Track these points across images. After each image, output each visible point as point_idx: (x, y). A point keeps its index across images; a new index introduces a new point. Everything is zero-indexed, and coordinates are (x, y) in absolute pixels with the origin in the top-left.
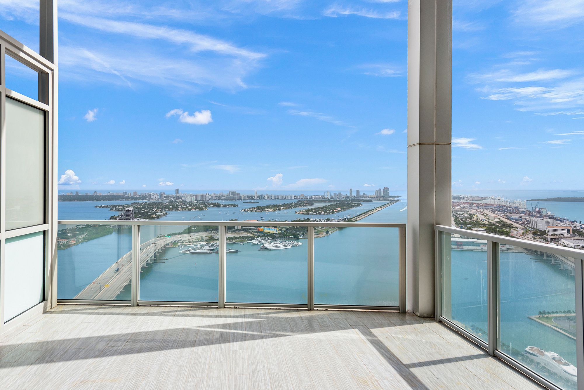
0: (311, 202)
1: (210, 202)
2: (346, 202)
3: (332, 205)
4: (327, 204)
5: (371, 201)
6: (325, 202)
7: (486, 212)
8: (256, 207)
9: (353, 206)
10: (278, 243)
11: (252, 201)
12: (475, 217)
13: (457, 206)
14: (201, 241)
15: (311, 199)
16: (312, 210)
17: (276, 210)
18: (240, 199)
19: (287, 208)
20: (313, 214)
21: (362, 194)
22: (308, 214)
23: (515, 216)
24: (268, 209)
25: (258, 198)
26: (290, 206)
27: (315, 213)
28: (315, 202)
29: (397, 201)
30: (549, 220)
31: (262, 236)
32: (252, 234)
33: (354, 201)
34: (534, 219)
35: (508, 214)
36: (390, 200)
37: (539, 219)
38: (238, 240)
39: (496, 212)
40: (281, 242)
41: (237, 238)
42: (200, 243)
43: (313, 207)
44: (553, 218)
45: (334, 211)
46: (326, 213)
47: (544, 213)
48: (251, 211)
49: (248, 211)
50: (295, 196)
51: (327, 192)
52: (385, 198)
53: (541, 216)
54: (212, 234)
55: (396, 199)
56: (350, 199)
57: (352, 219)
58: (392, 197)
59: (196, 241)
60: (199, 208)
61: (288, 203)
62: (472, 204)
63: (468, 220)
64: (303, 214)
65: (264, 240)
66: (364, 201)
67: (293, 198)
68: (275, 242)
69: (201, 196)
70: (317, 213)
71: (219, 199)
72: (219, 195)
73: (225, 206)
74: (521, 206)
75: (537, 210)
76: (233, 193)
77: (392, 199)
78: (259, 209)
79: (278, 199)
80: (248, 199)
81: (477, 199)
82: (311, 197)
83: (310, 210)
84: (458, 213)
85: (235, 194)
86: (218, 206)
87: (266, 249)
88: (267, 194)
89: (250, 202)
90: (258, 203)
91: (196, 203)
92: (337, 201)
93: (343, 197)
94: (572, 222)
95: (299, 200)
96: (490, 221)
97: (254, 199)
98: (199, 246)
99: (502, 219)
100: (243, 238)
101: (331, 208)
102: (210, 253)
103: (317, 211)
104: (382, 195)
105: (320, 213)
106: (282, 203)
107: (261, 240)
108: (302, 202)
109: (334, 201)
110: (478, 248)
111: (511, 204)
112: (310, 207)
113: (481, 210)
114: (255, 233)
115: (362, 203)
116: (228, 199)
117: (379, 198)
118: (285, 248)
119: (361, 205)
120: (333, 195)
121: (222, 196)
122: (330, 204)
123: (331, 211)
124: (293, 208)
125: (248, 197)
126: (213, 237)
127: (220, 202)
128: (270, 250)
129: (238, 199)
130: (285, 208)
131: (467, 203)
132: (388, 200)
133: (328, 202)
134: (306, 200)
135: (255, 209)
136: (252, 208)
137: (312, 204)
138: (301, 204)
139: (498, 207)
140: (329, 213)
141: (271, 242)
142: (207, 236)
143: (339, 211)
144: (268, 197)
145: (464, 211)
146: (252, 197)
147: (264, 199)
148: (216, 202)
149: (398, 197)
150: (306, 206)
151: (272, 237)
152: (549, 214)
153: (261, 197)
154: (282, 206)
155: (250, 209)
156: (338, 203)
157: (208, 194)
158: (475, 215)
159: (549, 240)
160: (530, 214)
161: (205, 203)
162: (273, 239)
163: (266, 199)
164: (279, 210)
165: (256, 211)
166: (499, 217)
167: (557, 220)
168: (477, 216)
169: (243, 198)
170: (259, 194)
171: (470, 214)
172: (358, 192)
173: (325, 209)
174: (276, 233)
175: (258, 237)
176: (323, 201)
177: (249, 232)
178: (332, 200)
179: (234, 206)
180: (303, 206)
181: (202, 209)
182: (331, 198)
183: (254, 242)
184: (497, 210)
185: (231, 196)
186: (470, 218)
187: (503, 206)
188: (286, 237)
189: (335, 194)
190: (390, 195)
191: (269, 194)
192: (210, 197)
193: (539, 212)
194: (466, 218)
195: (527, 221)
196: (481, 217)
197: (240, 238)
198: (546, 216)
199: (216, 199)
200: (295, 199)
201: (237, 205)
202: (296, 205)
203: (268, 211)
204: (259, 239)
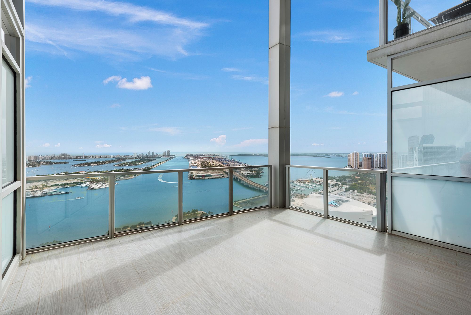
0: (124, 159)
1: (43, 161)
2: (146, 159)
3: (138, 160)
4: (135, 160)
5: (160, 158)
6: (134, 159)
7: (214, 161)
8: (84, 163)
9: (150, 161)
10: (101, 185)
11: (81, 159)
12: (210, 164)
13: (202, 159)
14: (35, 188)
15: (124, 158)
16: (125, 164)
17: (100, 164)
18: (70, 158)
19: (108, 163)
20: (125, 166)
21: (156, 154)
22: (123, 166)
23: (225, 162)
24: (93, 164)
25: (85, 157)
26: (110, 162)
27: (127, 165)
28: (127, 159)
29: (174, 157)
30: (237, 163)
31: (89, 181)
32: (80, 180)
33: (151, 158)
34: (232, 163)
35: (222, 162)
36: (171, 157)
37: (234, 163)
38: (69, 185)
39: (218, 161)
40: (103, 184)
41: (68, 184)
42: (34, 190)
43: (126, 162)
44: (238, 163)
45: (139, 163)
46: (134, 165)
47: (235, 161)
48: (80, 166)
49: (77, 166)
50: (113, 156)
51: (135, 153)
52: (168, 156)
53: (234, 162)
54: (45, 183)
55: (174, 156)
56: (148, 157)
57: (150, 167)
58: (171, 155)
59: (29, 189)
60: (32, 165)
61: (109, 160)
62: (208, 158)
63: (207, 165)
64: (119, 166)
65: (90, 183)
66: (157, 158)
67: (112, 157)
68: (99, 184)
69: (34, 157)
70: (128, 165)
71: (51, 159)
72: (52, 156)
73: (57, 163)
74: (227, 158)
75: (233, 159)
76: (64, 155)
77: (172, 156)
78: (86, 165)
79: (101, 158)
80: (77, 158)
81: (210, 155)
82: (124, 156)
83: (123, 164)
84: (203, 162)
85: (66, 155)
86: (51, 163)
87: (92, 189)
88: (92, 155)
89: (79, 160)
90: (86, 160)
91: (29, 162)
92: (141, 158)
93: (145, 156)
94: (244, 164)
95: (116, 158)
96: (216, 165)
97: (82, 158)
98: (32, 192)
99: (220, 164)
100: (73, 183)
101: (138, 162)
102: (43, 196)
103: (129, 164)
104: (167, 154)
105: (130, 165)
106: (104, 160)
107: (88, 184)
108: (118, 160)
109: (139, 158)
110: (211, 177)
111: (223, 157)
112: (123, 162)
113: (212, 160)
114: (83, 180)
115: (155, 159)
116: (60, 158)
117: (165, 156)
118: (107, 187)
119: (155, 160)
120: (138, 155)
121: (54, 157)
122: (137, 160)
123: (137, 164)
124: (112, 163)
125: (77, 157)
126: (46, 185)
127: (52, 161)
128: (95, 189)
129: (68, 159)
130: (106, 163)
131: (206, 158)
132: (169, 157)
133: (135, 159)
134: (121, 158)
135: (83, 164)
136: (81, 164)
137: (125, 160)
138: (117, 160)
139: (218, 159)
140: (136, 165)
141: (96, 184)
142: (41, 185)
143: (143, 163)
144: (93, 157)
145: (205, 161)
146: (80, 157)
147: (90, 158)
148: (48, 161)
149: (175, 155)
150: (121, 161)
151: (97, 181)
152: (237, 161)
153: (88, 157)
154: (103, 162)
155: (79, 164)
156: (142, 159)
157: (41, 156)
158: (209, 163)
159: (237, 172)
160: (230, 161)
161: (38, 162)
162: (97, 182)
163: (92, 158)
164: (102, 164)
165: (83, 166)
166: (219, 163)
167: (240, 163)
168: (210, 163)
169: (72, 158)
170: (86, 155)
171: (208, 162)
172: (153, 153)
173: (134, 163)
174: (100, 178)
175: (87, 181)
176: (132, 158)
177: (78, 180)
178: (138, 157)
179: (65, 163)
180: (119, 161)
181: (36, 166)
182: (137, 157)
183: (83, 185)
184: (218, 160)
185: (62, 156)
186: (208, 164)
187: (220, 158)
188: (107, 180)
189: (140, 154)
190: (171, 154)
191: (94, 155)
192: (42, 158)
193: (233, 160)
194: (206, 164)
195: (229, 164)
196: (212, 163)
197: (71, 183)
198: (236, 162)
199: (49, 159)
200: (113, 157)
201: (68, 163)
202: (114, 161)
203: (93, 165)
204: (87, 183)
